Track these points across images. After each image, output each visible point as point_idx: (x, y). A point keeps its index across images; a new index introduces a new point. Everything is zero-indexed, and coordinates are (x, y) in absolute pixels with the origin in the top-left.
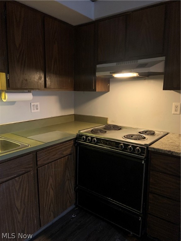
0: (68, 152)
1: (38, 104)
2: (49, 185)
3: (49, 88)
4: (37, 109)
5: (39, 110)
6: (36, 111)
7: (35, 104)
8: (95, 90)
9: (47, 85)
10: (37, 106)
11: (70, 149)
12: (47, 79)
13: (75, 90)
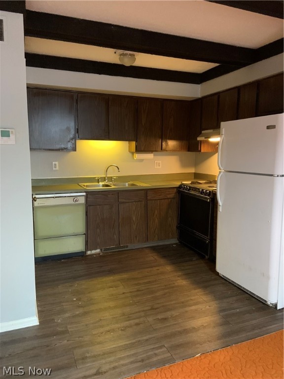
0: (172, 196)
1: (160, 162)
2: (155, 214)
3: (166, 150)
4: (159, 166)
5: (160, 167)
6: (158, 167)
7: (159, 162)
8: (200, 151)
9: (163, 148)
10: (159, 163)
11: (174, 195)
12: (163, 144)
13: (189, 151)
